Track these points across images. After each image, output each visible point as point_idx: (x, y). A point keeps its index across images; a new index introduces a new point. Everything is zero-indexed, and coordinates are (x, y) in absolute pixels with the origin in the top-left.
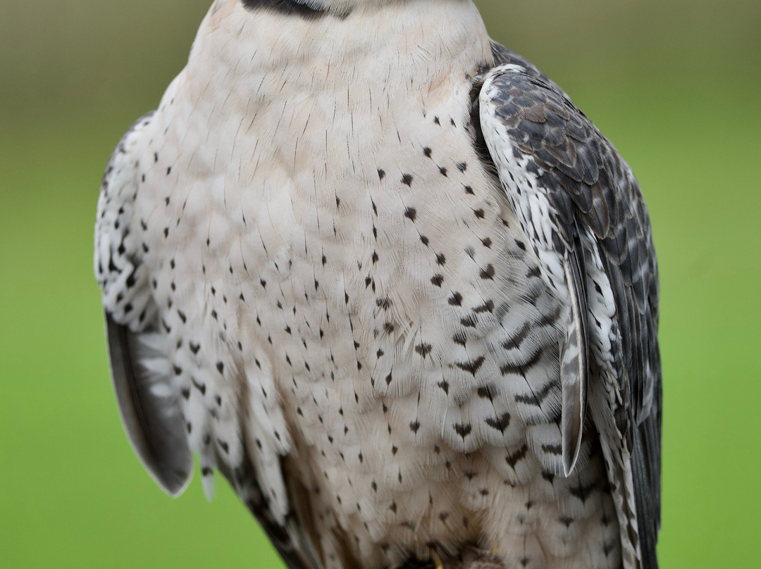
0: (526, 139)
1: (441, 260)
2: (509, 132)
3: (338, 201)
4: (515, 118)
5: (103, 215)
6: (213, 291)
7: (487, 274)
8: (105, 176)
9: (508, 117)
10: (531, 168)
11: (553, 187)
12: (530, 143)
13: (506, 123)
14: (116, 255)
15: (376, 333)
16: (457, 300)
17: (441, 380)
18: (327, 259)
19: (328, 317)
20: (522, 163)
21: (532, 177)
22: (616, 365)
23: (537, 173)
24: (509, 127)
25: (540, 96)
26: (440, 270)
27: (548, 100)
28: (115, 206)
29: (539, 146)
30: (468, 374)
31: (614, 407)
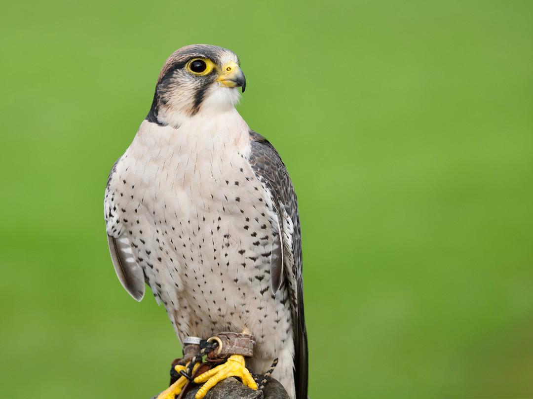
0: (259, 170)
1: (248, 220)
2: (252, 167)
3: (212, 197)
4: (254, 161)
5: (107, 196)
6: (158, 231)
7: (264, 227)
8: (108, 182)
9: (252, 161)
10: (263, 181)
11: (271, 188)
12: (260, 171)
13: (251, 163)
14: (112, 211)
15: (223, 247)
16: (254, 235)
17: (243, 263)
18: (206, 219)
19: (203, 240)
20: (259, 178)
21: (264, 184)
22: (293, 252)
23: (265, 183)
24: (252, 165)
25: (262, 153)
26: (247, 224)
27: (265, 155)
28: (111, 192)
29: (263, 173)
30: (253, 261)
31: (292, 266)
